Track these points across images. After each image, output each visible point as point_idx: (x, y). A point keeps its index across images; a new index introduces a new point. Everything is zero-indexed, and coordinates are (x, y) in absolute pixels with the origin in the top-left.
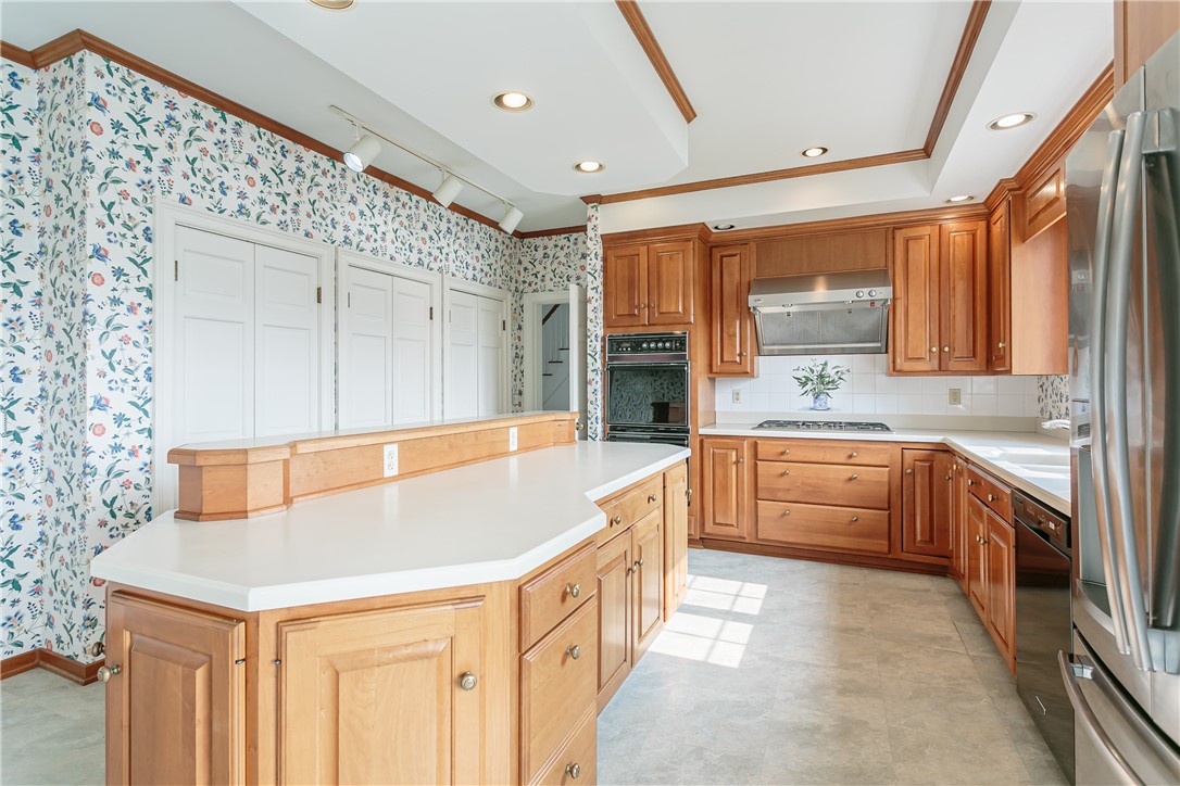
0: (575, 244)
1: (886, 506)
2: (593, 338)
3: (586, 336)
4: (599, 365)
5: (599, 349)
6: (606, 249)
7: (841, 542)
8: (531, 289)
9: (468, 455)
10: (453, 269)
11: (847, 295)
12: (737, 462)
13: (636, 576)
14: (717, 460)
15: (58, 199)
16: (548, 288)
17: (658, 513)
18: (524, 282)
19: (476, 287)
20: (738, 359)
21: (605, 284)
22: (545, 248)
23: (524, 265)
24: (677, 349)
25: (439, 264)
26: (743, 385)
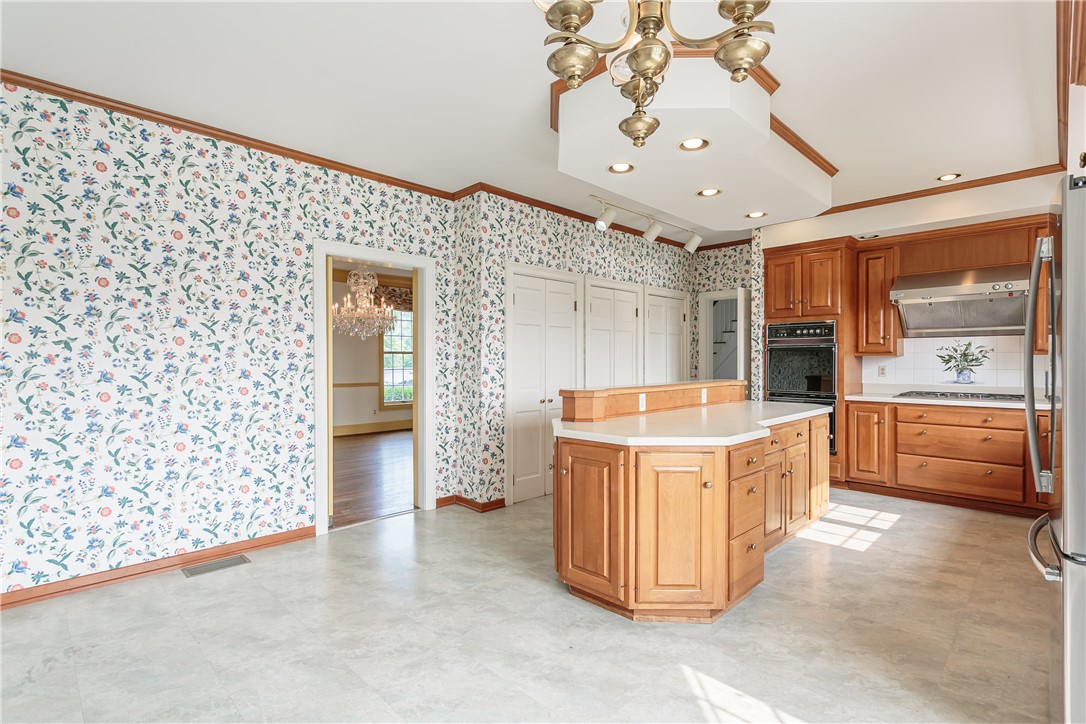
0: (741, 253)
1: (1021, 463)
2: (756, 327)
3: (751, 326)
4: (761, 347)
5: (761, 335)
6: (766, 260)
7: (976, 490)
8: (705, 289)
9: (679, 404)
10: (650, 281)
11: (986, 288)
12: (879, 423)
13: (788, 478)
14: (860, 419)
15: (465, 266)
16: (718, 288)
17: (804, 447)
18: (699, 284)
19: (665, 292)
20: (882, 341)
21: (766, 286)
22: (716, 257)
23: (699, 271)
24: (826, 335)
25: (642, 278)
26: (888, 363)
